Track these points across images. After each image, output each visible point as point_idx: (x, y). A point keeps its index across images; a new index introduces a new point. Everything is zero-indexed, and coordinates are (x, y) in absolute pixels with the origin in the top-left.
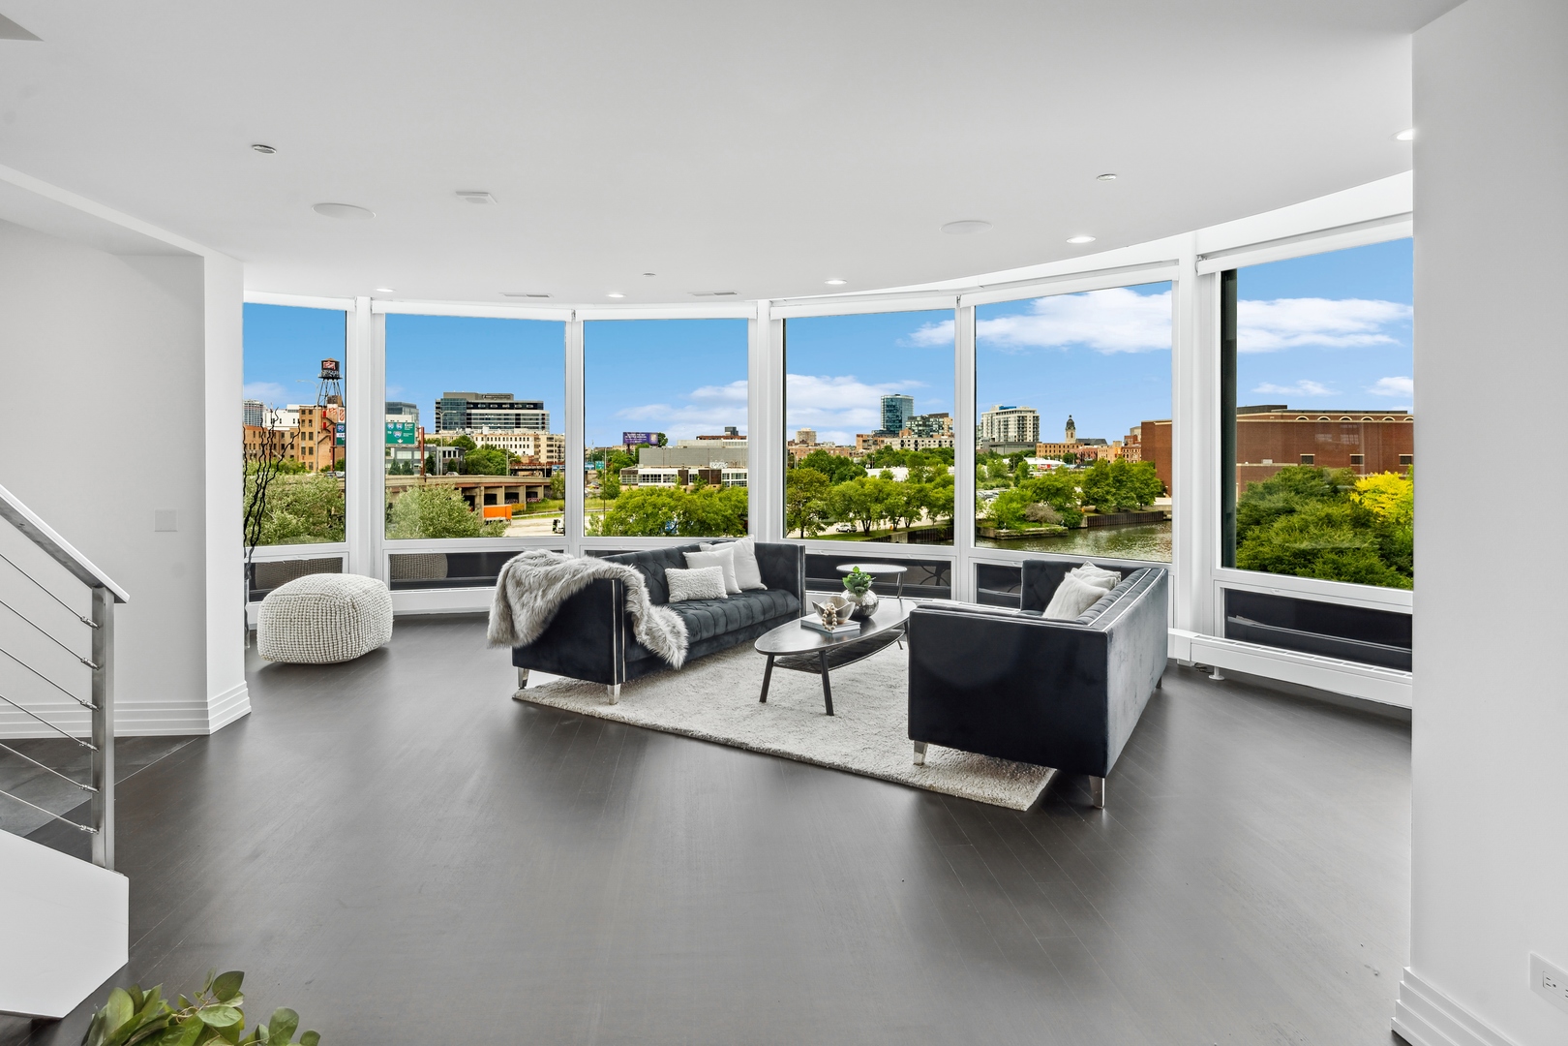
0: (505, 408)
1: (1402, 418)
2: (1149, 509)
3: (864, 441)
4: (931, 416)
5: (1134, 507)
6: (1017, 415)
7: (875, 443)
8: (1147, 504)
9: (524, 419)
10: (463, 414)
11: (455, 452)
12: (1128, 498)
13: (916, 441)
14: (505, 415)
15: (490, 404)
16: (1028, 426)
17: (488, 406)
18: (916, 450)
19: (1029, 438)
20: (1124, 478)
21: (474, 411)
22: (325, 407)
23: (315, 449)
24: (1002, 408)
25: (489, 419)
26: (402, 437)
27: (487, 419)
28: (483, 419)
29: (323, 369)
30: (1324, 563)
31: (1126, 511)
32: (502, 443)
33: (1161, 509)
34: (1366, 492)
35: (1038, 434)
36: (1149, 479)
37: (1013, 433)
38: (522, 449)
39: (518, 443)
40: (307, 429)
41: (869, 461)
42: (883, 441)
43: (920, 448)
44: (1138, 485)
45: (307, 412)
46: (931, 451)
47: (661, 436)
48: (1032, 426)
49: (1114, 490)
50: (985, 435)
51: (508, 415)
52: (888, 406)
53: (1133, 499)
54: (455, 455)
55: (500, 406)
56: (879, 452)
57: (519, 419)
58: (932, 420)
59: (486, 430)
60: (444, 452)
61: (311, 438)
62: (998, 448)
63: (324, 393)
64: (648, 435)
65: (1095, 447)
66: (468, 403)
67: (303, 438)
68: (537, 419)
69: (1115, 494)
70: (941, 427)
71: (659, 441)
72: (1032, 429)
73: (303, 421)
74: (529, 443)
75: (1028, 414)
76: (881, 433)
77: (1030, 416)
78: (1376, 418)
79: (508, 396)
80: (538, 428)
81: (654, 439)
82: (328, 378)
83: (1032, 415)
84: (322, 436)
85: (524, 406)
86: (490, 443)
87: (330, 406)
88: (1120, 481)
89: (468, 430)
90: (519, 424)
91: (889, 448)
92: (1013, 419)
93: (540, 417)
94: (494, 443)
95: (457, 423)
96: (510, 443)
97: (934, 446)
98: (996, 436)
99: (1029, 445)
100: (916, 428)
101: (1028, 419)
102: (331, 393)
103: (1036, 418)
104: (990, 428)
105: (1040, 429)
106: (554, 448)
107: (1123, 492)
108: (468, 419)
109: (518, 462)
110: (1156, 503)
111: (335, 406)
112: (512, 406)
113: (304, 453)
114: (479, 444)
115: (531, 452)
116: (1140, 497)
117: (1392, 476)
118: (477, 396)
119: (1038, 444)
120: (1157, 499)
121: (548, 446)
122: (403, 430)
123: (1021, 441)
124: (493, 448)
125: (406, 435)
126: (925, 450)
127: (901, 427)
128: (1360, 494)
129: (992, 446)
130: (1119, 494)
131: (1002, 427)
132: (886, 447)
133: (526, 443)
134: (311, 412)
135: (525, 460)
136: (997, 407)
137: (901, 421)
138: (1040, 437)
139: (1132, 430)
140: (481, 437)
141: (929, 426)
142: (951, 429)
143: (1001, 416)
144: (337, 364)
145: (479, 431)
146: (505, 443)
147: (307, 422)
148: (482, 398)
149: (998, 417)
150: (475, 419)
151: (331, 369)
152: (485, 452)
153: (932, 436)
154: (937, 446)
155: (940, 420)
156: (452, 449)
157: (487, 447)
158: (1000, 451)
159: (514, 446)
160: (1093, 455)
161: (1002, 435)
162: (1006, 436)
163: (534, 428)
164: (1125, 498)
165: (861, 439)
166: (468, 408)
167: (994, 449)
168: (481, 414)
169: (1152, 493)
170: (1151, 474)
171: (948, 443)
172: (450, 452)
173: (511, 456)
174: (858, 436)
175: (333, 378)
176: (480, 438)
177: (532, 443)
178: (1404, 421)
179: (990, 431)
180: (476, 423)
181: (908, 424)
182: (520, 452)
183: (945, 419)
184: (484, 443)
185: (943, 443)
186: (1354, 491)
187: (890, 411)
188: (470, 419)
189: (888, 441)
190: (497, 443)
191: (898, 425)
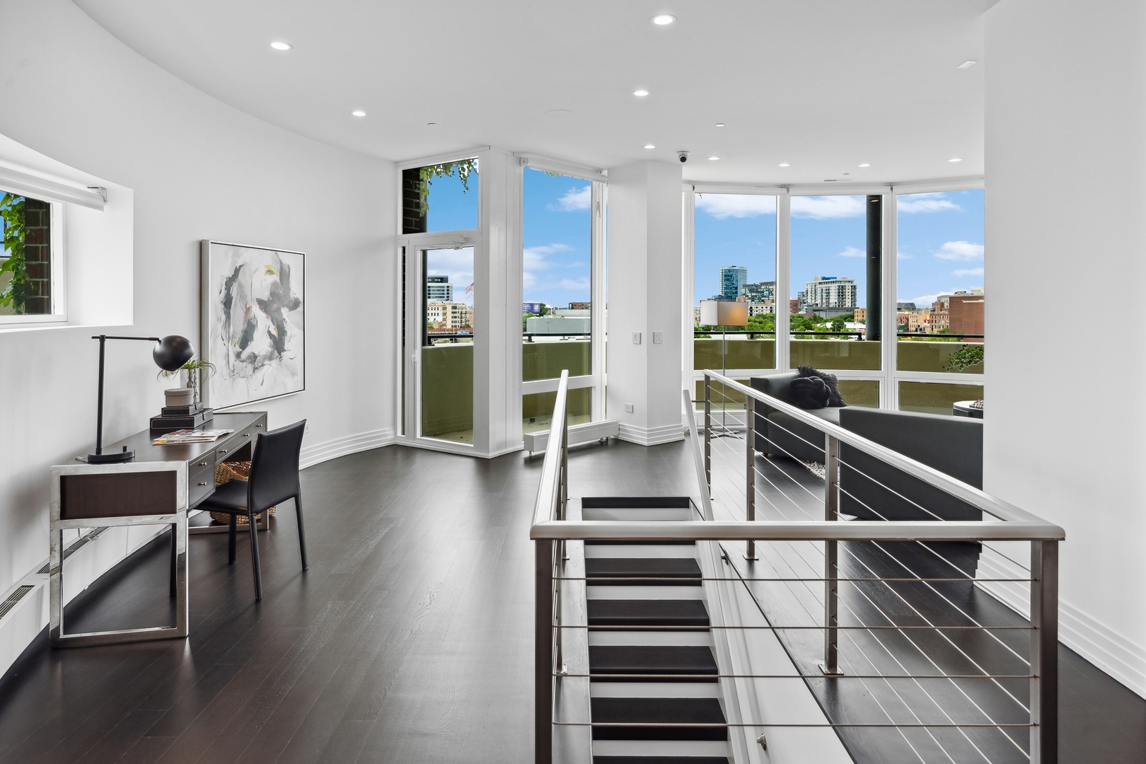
6: (837, 284)
13: (751, 308)
16: (847, 294)
18: (751, 315)
19: (848, 304)
24: (824, 278)
35: (855, 301)
37: (834, 299)
38: (434, 317)
43: (754, 313)
46: (764, 317)
47: (542, 305)
48: (850, 294)
50: (809, 301)
52: (726, 276)
58: (763, 287)
62: (821, 312)
64: (532, 305)
65: (907, 313)
71: (541, 310)
72: (850, 297)
75: (847, 284)
77: (848, 286)
81: (537, 308)
83: (850, 284)
92: (834, 289)
93: (446, 289)
98: (818, 301)
99: (848, 310)
100: (749, 295)
101: (847, 288)
103: (854, 287)
104: (813, 295)
105: (857, 296)
106: (457, 315)
115: (440, 319)
119: (856, 310)
121: (453, 313)
123: (840, 307)
126: (758, 316)
127: (737, 293)
129: (815, 311)
131: (824, 295)
133: (436, 312)
135: (436, 326)
136: (820, 278)
137: (736, 288)
138: (857, 303)
141: (761, 292)
143: (823, 286)
149: (821, 286)
154: (769, 312)
155: (770, 287)
158: (823, 315)
160: (904, 320)
161: (824, 301)
162: (828, 302)
163: (441, 297)
167: (817, 313)
177: (440, 312)
179: (813, 298)
181: (743, 291)
187: (728, 280)
191: (734, 291)
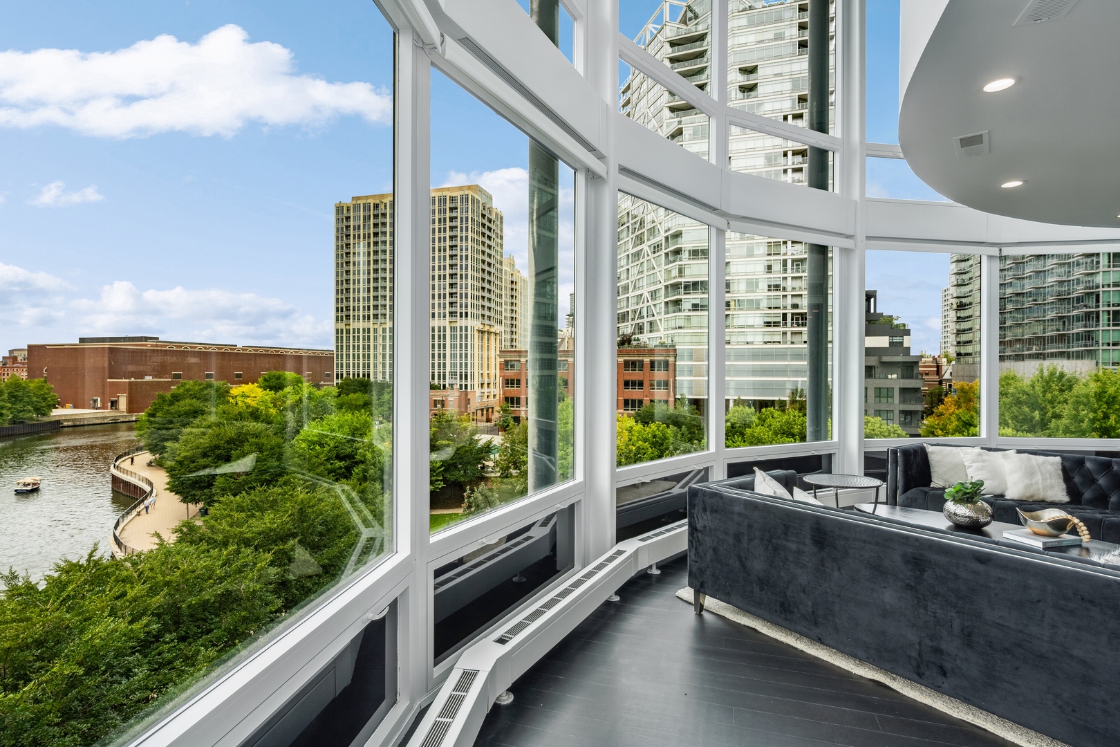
1: (235, 349)
2: (46, 419)
5: (32, 419)
8: (44, 415)
12: (24, 411)
20: (20, 394)
30: (250, 445)
31: (22, 422)
33: (57, 419)
34: (236, 396)
36: (46, 394)
44: (34, 399)
49: (9, 405)
53: (30, 411)
69: (10, 408)
78: (205, 348)
88: (14, 397)
107: (19, 406)
110: (53, 414)
116: (37, 410)
117: (253, 386)
120: (53, 410)
128: (233, 399)
130: (14, 408)
139: (11, 352)
164: (21, 411)
169: (49, 405)
170: (48, 389)
178: (236, 351)
186: (229, 396)
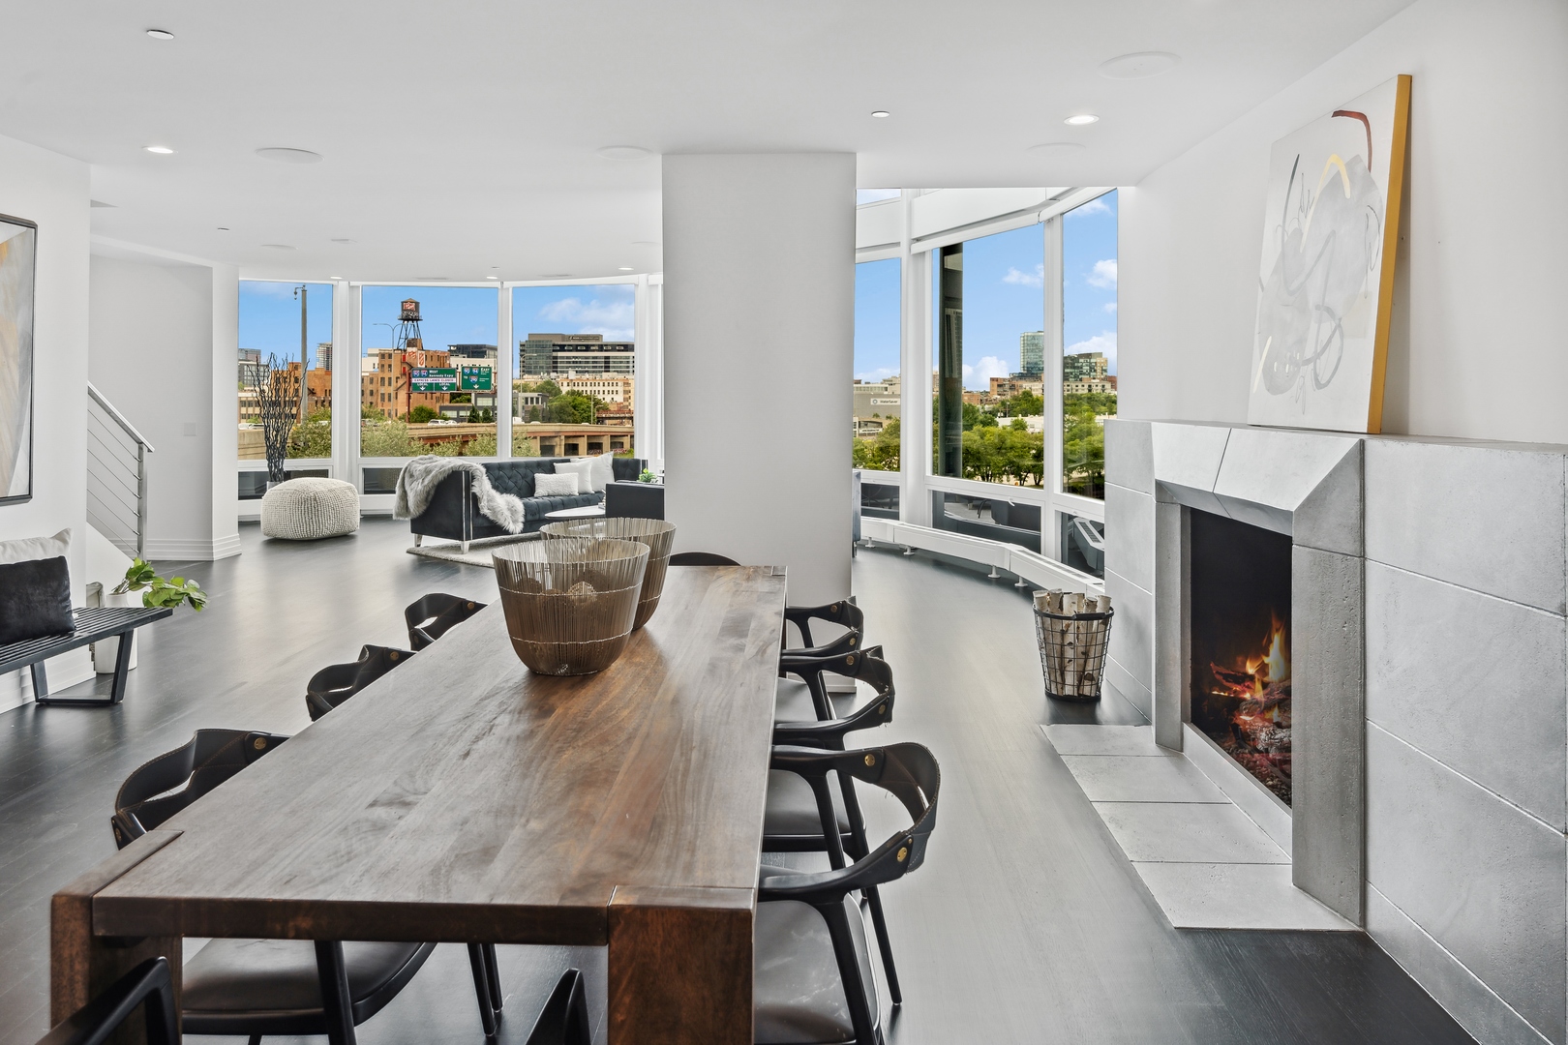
0: (594, 351)
3: (999, 386)
4: (1081, 356)
7: (1013, 387)
9: (614, 362)
10: (548, 357)
11: (537, 399)
14: (594, 358)
15: (577, 345)
17: (576, 348)
21: (560, 354)
22: (405, 351)
23: (393, 396)
25: (576, 362)
26: (478, 383)
27: (574, 362)
28: (569, 362)
29: (403, 310)
32: (589, 388)
39: (606, 389)
40: (386, 375)
41: (1001, 408)
42: (1021, 386)
45: (387, 356)
51: (596, 358)
54: (537, 402)
55: (588, 348)
56: (1015, 398)
57: (609, 362)
59: (572, 374)
60: (527, 399)
61: (390, 384)
63: (403, 336)
66: (554, 345)
67: (383, 384)
68: (628, 362)
70: (1092, 369)
73: (383, 366)
74: (617, 388)
76: (1021, 376)
79: (598, 337)
80: (628, 372)
82: (408, 320)
84: (401, 382)
85: (614, 347)
86: (576, 389)
87: (409, 349)
89: (553, 375)
90: (609, 367)
91: (1027, 395)
94: (580, 389)
95: (541, 367)
96: (597, 388)
97: (1083, 391)
102: (411, 336)
108: (554, 362)
109: (606, 409)
111: (414, 349)
112: (601, 348)
113: (383, 399)
114: (565, 389)
118: (563, 337)
122: (479, 375)
124: (579, 394)
125: (482, 380)
132: (1024, 393)
134: (390, 356)
140: (567, 382)
142: (1106, 371)
144: (417, 304)
145: (565, 375)
146: (594, 388)
147: (386, 366)
148: (569, 340)
150: (561, 362)
151: (411, 310)
152: (570, 399)
153: (1081, 380)
156: (535, 395)
157: (573, 393)
159: (601, 392)
165: (996, 383)
166: (554, 351)
168: (568, 358)
171: (1100, 388)
172: (532, 399)
173: (597, 403)
174: (992, 379)
175: (413, 320)
176: (565, 384)
180: (563, 367)
182: (608, 399)
183: (1098, 360)
184: (569, 388)
185: (1094, 388)
188: (557, 363)
189: (1026, 385)
190: (584, 388)
